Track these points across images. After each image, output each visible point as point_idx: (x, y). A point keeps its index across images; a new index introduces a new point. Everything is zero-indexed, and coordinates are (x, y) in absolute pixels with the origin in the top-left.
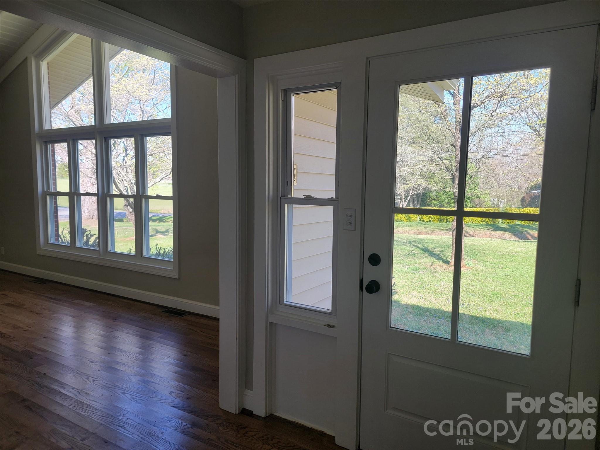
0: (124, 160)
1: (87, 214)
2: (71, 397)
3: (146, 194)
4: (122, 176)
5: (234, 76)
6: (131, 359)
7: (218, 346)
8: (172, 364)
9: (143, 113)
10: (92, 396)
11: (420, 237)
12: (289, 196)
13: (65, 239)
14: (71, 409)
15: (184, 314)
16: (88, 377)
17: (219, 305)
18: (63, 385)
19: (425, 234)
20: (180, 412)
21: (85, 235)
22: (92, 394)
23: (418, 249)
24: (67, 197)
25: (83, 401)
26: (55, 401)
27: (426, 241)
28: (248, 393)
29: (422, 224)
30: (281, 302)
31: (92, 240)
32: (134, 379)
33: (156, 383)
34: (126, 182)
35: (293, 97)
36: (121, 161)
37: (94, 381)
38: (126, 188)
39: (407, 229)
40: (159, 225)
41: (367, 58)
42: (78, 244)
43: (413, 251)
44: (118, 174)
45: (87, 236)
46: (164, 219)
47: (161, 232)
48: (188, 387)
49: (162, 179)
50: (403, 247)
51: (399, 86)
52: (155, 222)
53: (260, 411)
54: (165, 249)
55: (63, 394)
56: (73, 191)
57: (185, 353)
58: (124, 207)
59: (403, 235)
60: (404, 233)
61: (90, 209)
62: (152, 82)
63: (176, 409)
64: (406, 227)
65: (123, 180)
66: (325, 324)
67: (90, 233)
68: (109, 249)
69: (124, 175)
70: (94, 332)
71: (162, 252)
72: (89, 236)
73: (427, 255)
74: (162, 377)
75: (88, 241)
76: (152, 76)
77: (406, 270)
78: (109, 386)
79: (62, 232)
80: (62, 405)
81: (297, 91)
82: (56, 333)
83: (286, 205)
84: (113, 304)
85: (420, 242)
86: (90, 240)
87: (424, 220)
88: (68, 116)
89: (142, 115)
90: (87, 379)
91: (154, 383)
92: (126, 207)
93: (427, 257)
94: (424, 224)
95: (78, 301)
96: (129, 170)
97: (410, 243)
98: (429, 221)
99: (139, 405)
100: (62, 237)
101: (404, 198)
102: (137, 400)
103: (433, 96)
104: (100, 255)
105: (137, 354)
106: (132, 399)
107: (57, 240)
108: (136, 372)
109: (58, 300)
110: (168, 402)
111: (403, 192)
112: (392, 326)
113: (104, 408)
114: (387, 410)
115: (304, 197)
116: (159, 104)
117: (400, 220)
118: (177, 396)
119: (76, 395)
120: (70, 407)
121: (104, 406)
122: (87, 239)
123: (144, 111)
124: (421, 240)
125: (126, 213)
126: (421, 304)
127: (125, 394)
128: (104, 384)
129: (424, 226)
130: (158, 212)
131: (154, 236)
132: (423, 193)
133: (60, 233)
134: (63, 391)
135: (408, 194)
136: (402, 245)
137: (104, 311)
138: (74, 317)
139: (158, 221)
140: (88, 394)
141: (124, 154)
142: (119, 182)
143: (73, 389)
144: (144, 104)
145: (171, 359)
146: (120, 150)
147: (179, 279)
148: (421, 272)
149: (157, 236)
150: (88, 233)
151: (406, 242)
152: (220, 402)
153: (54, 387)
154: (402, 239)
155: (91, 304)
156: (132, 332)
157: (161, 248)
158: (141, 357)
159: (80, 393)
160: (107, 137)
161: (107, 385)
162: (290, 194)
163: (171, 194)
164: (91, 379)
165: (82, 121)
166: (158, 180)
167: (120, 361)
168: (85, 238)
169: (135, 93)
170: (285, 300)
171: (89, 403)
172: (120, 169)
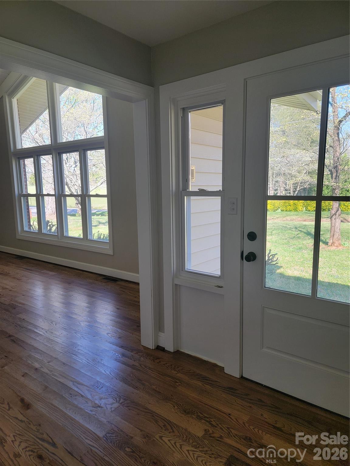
0: (74, 170)
1: (50, 211)
2: (41, 335)
3: (88, 194)
4: (73, 182)
5: (145, 101)
6: (81, 311)
7: (139, 302)
8: (108, 314)
9: (87, 134)
10: (55, 334)
11: (304, 223)
12: (187, 190)
13: (35, 228)
14: (41, 342)
15: (118, 280)
16: (52, 322)
17: (138, 273)
18: (36, 327)
19: (310, 221)
20: (114, 347)
21: (49, 225)
22: (55, 333)
23: (303, 233)
24: (35, 198)
25: (49, 337)
26: (31, 337)
27: (310, 227)
28: (161, 334)
29: (307, 213)
30: (183, 269)
31: (54, 229)
32: (83, 324)
33: (98, 327)
34: (76, 187)
35: (190, 114)
36: (72, 171)
37: (56, 324)
38: (77, 191)
39: (294, 217)
40: (101, 218)
41: (245, 79)
42: (44, 231)
43: (298, 234)
44: (71, 181)
45: (50, 226)
46: (105, 214)
47: (102, 223)
48: (119, 330)
49: (102, 183)
50: (290, 231)
51: (270, 100)
52: (98, 216)
53: (170, 348)
54: (104, 234)
55: (36, 332)
56: (38, 193)
57: (118, 307)
58: (76, 205)
59: (291, 222)
60: (291, 220)
61: (52, 207)
62: (92, 109)
63: (111, 345)
64: (293, 216)
65: (74, 185)
66: (215, 285)
67: (52, 223)
68: (65, 235)
69: (75, 181)
70: (55, 292)
71: (102, 237)
72: (51, 225)
73: (310, 238)
74: (101, 323)
75: (50, 229)
76: (92, 105)
77: (291, 249)
78: (66, 328)
79: (33, 223)
80: (35, 340)
81: (192, 109)
82: (30, 292)
83: (185, 197)
84: (69, 274)
85: (305, 228)
86: (52, 229)
87: (309, 210)
88: (34, 139)
89: (86, 135)
90: (52, 323)
91: (96, 327)
92: (77, 205)
93: (309, 239)
94: (309, 213)
95: (45, 271)
96: (78, 178)
97: (296, 228)
98: (313, 210)
99: (86, 341)
100: (33, 227)
101: (292, 192)
102: (85, 338)
103: (307, 106)
104: (58, 239)
105: (84, 307)
106: (82, 337)
107: (30, 228)
108: (84, 320)
109: (31, 270)
110: (105, 340)
111: (292, 187)
112: (266, 286)
113: (63, 342)
114: (262, 348)
115: (198, 190)
116: (98, 126)
117: (289, 210)
118: (112, 336)
119: (44, 333)
120: (40, 341)
121: (63, 341)
122: (50, 227)
123: (87, 132)
124: (305, 225)
125: (77, 210)
126: (302, 275)
127: (77, 334)
128: (63, 327)
129: (309, 214)
130: (101, 208)
131: (97, 226)
132: (309, 188)
133: (32, 224)
134: (36, 330)
135: (296, 189)
136: (289, 230)
137: (62, 278)
138: (42, 282)
139: (100, 215)
140: (52, 333)
141: (74, 166)
142: (72, 186)
143: (42, 329)
144: (87, 127)
145: (108, 311)
146: (71, 162)
147: (113, 255)
148: (304, 251)
149: (99, 226)
150: (50, 223)
151: (292, 227)
152: (141, 340)
153: (29, 327)
154: (289, 225)
155: (53, 273)
156: (81, 293)
157: (101, 234)
158: (88, 309)
159: (47, 332)
160: (60, 153)
161: (64, 327)
162: (188, 188)
163: (106, 194)
164: (54, 323)
165: (45, 142)
166: (99, 184)
167: (74, 312)
168: (49, 228)
169: (80, 119)
170: (186, 268)
171: (52, 339)
172: (71, 177)
